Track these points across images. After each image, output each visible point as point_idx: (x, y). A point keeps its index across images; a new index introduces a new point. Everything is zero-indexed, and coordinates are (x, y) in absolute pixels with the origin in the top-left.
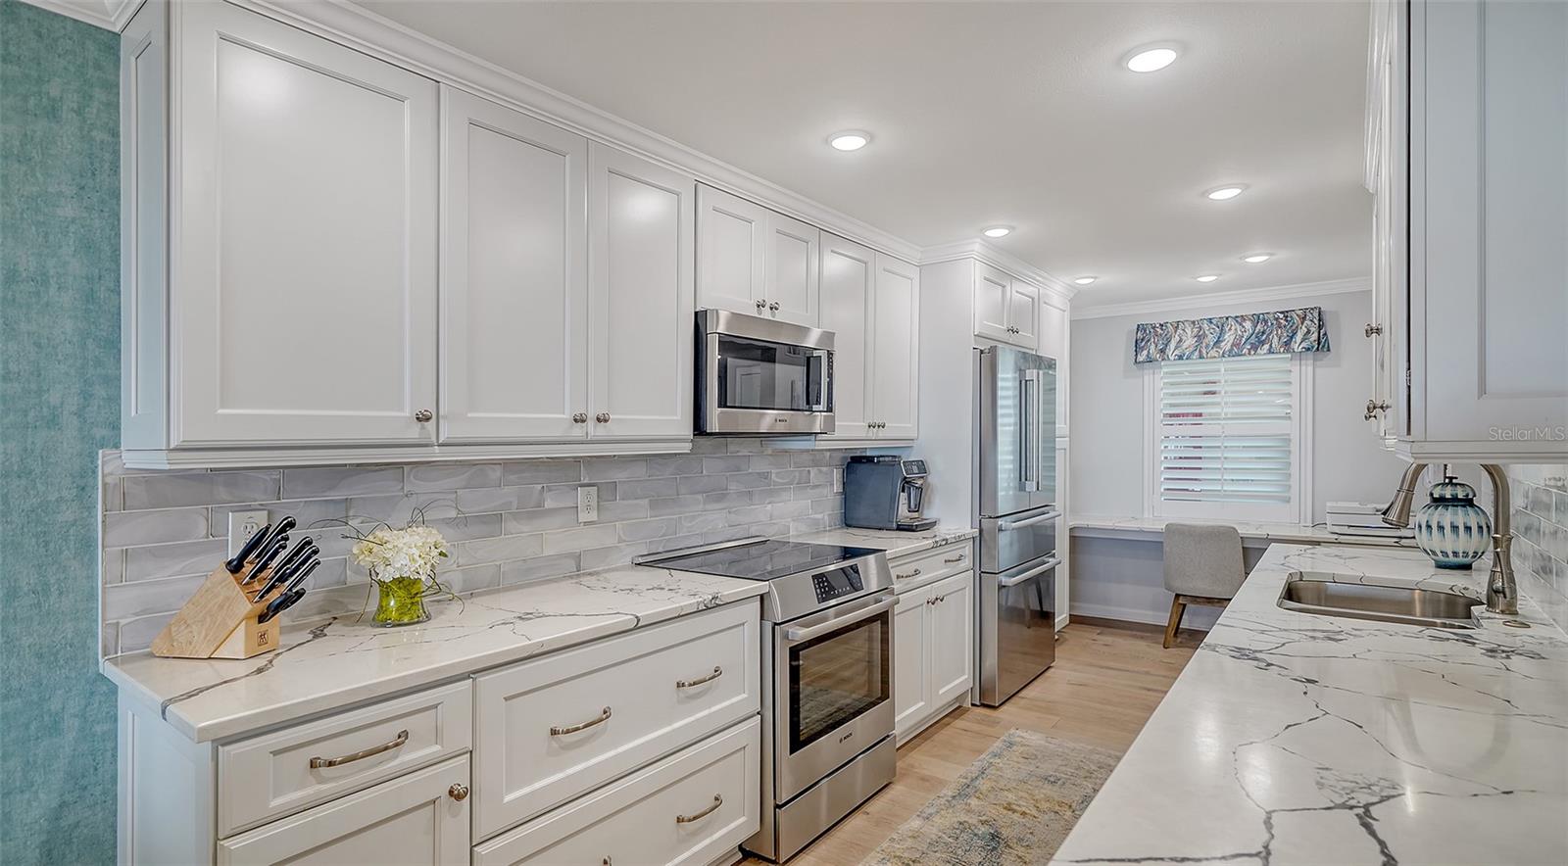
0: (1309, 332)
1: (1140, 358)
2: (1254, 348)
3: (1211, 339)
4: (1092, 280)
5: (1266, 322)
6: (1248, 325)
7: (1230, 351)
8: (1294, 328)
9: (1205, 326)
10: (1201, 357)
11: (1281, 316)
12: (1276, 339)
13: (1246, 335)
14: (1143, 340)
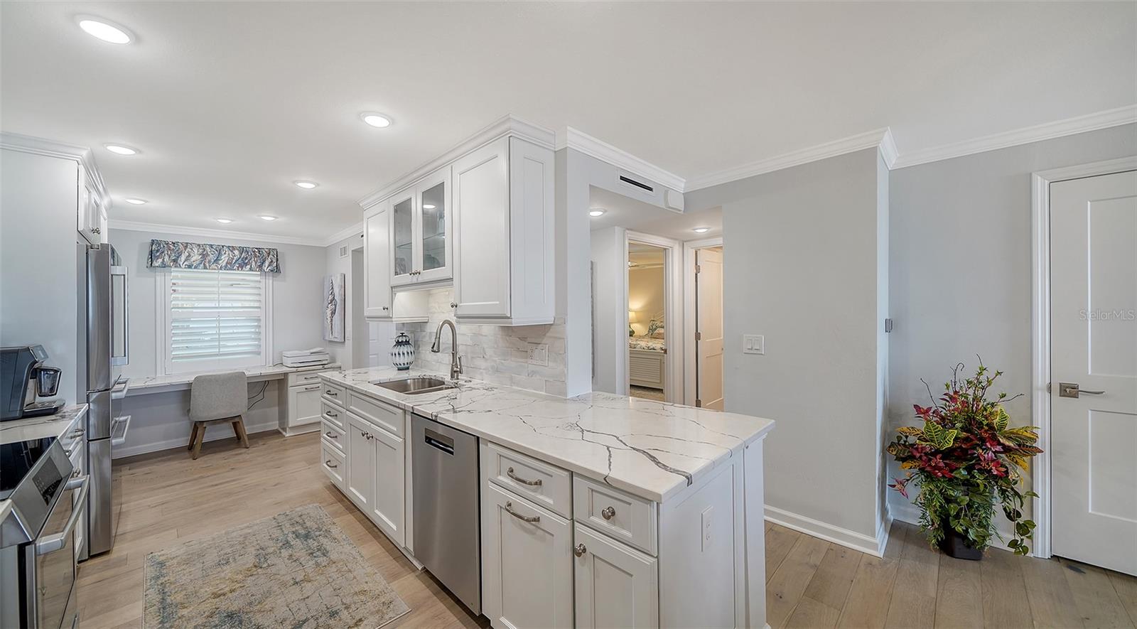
0: (272, 261)
1: (155, 264)
2: (241, 267)
3: (212, 257)
4: (142, 202)
5: (247, 252)
6: (236, 252)
7: (226, 266)
8: (263, 258)
9: (208, 249)
10: (205, 268)
11: (256, 250)
12: (253, 263)
13: (235, 258)
14: (157, 251)
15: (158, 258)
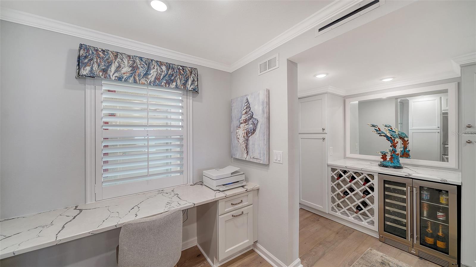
0: (194, 80)
1: (84, 73)
2: (169, 83)
3: (141, 71)
5: (174, 69)
6: (164, 68)
7: (154, 82)
8: (187, 76)
9: (138, 61)
10: (135, 82)
11: (181, 68)
12: (179, 81)
13: (163, 74)
14: (86, 57)
15: (86, 65)
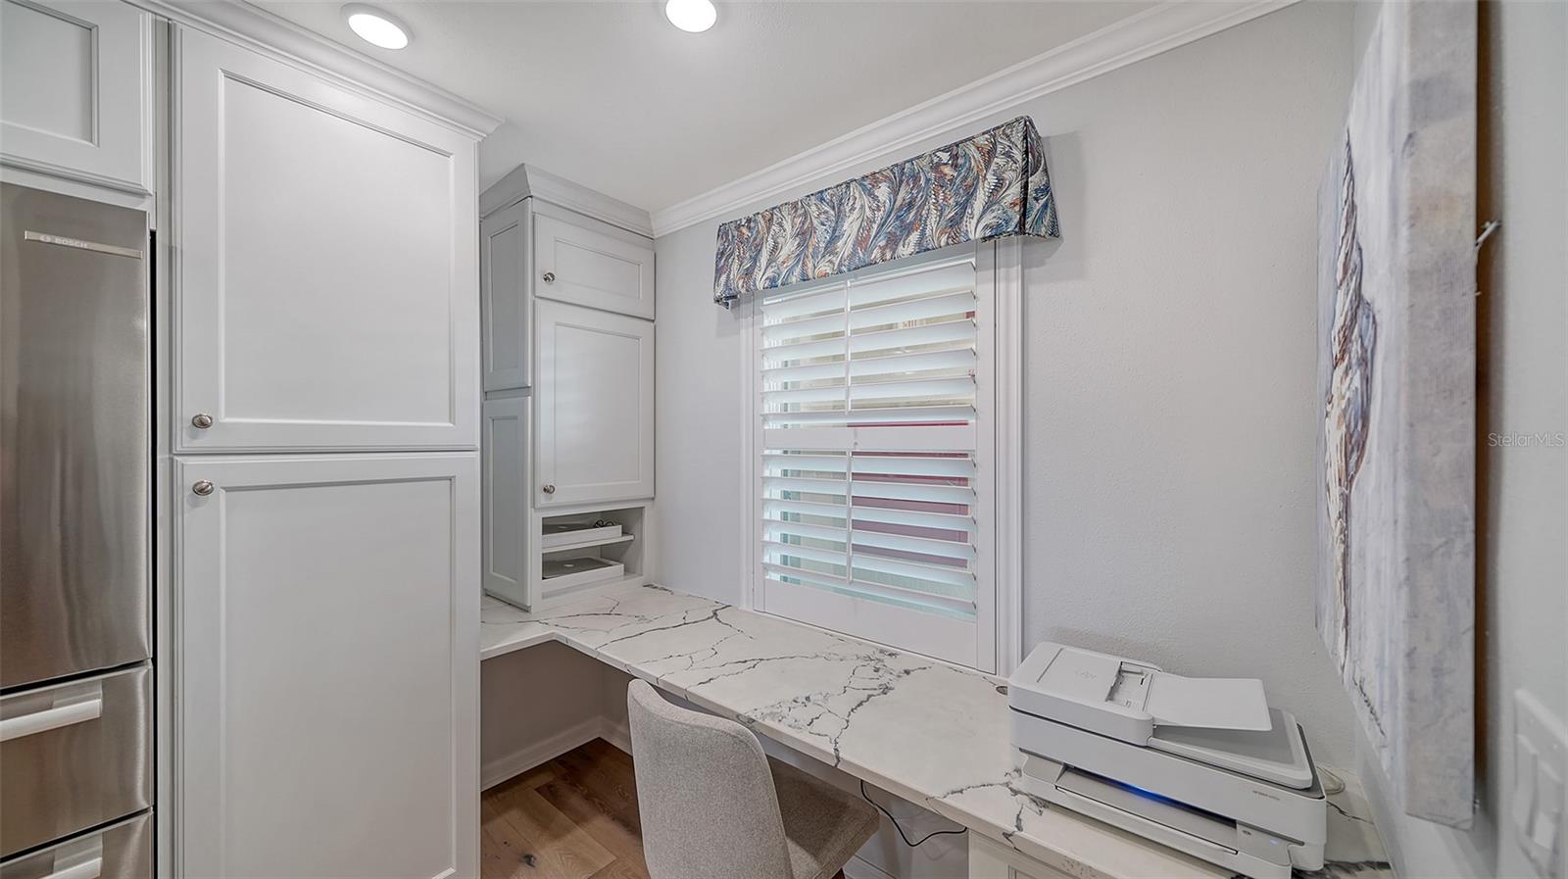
0: (1000, 183)
2: (895, 240)
3: (821, 235)
5: (916, 178)
6: (883, 192)
8: (969, 181)
9: (813, 208)
10: (805, 279)
11: (945, 157)
12: (932, 219)
13: (880, 214)
